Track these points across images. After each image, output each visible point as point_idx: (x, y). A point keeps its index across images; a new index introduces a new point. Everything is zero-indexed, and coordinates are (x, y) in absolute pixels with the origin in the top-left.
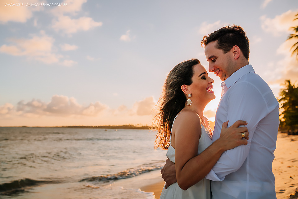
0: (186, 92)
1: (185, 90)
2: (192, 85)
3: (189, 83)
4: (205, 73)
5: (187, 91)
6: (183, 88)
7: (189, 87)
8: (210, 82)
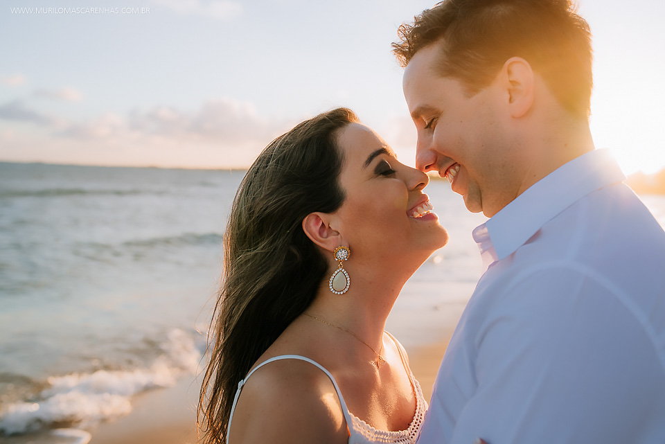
0: (326, 243)
1: (320, 234)
2: (344, 210)
3: (330, 200)
4: (383, 151)
5: (331, 238)
6: (311, 226)
7: (336, 221)
8: (413, 184)
